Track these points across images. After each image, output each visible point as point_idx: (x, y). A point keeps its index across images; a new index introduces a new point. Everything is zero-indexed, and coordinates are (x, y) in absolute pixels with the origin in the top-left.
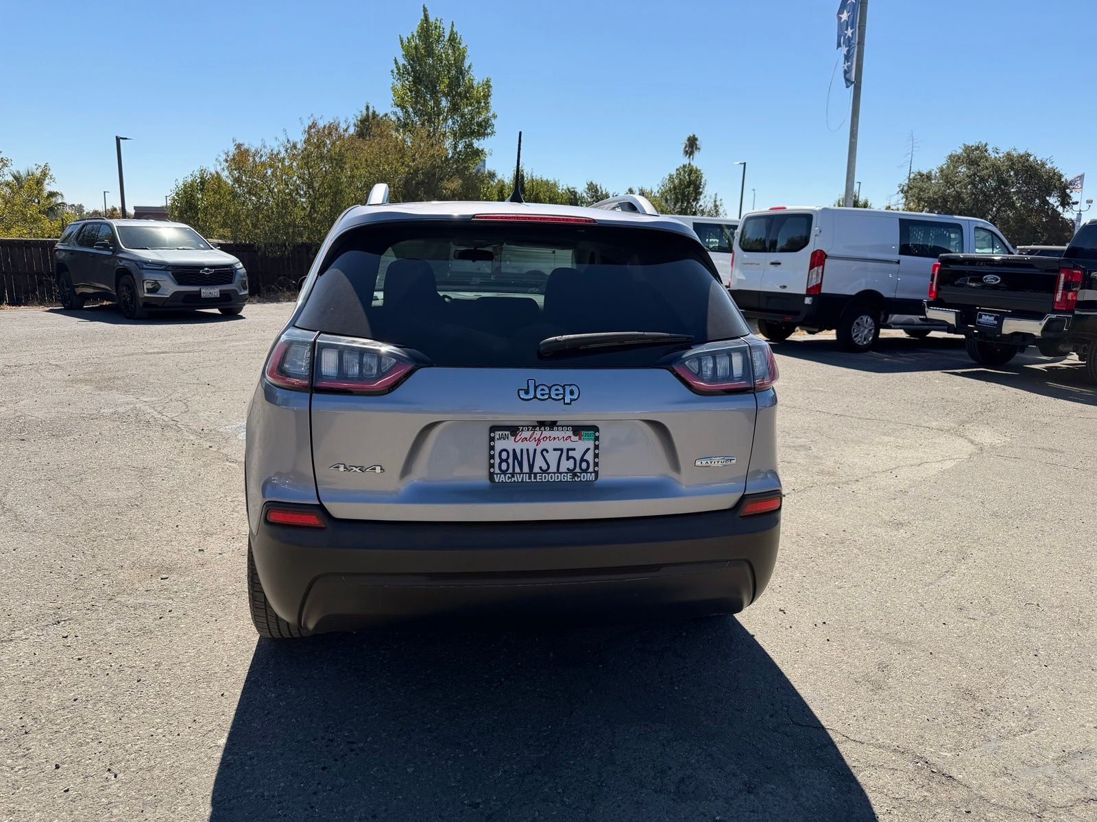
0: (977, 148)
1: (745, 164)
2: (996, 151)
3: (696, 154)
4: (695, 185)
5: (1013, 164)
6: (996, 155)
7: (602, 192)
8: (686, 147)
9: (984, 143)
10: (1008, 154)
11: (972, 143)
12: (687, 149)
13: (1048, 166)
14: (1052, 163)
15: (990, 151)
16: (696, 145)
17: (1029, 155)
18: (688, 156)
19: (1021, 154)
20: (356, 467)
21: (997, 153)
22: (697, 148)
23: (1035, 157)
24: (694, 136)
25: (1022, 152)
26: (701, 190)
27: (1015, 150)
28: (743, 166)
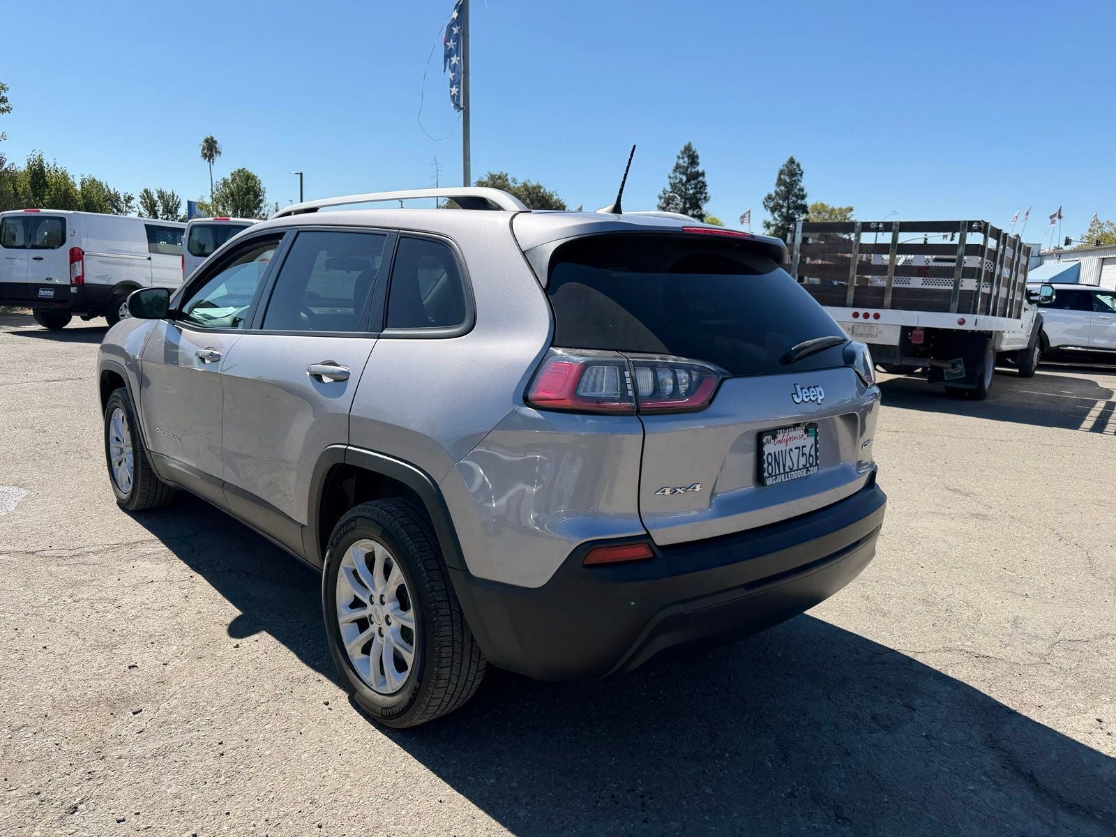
0: (500, 178)
1: (301, 174)
2: (514, 180)
3: (217, 158)
4: (255, 192)
5: (530, 193)
6: (515, 185)
7: (109, 191)
8: (204, 149)
9: (505, 173)
10: (525, 185)
11: (496, 172)
12: (205, 151)
13: (555, 198)
14: (557, 195)
15: (510, 181)
16: (216, 148)
17: (541, 187)
18: (207, 159)
19: (535, 186)
20: (680, 488)
21: (515, 183)
22: (217, 152)
23: (545, 190)
24: (212, 138)
25: (535, 184)
26: (261, 198)
27: (529, 181)
28: (299, 175)
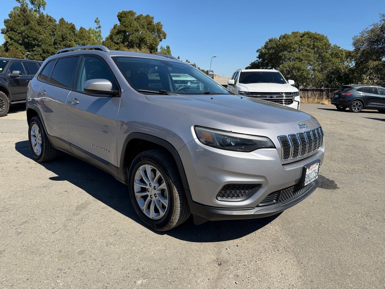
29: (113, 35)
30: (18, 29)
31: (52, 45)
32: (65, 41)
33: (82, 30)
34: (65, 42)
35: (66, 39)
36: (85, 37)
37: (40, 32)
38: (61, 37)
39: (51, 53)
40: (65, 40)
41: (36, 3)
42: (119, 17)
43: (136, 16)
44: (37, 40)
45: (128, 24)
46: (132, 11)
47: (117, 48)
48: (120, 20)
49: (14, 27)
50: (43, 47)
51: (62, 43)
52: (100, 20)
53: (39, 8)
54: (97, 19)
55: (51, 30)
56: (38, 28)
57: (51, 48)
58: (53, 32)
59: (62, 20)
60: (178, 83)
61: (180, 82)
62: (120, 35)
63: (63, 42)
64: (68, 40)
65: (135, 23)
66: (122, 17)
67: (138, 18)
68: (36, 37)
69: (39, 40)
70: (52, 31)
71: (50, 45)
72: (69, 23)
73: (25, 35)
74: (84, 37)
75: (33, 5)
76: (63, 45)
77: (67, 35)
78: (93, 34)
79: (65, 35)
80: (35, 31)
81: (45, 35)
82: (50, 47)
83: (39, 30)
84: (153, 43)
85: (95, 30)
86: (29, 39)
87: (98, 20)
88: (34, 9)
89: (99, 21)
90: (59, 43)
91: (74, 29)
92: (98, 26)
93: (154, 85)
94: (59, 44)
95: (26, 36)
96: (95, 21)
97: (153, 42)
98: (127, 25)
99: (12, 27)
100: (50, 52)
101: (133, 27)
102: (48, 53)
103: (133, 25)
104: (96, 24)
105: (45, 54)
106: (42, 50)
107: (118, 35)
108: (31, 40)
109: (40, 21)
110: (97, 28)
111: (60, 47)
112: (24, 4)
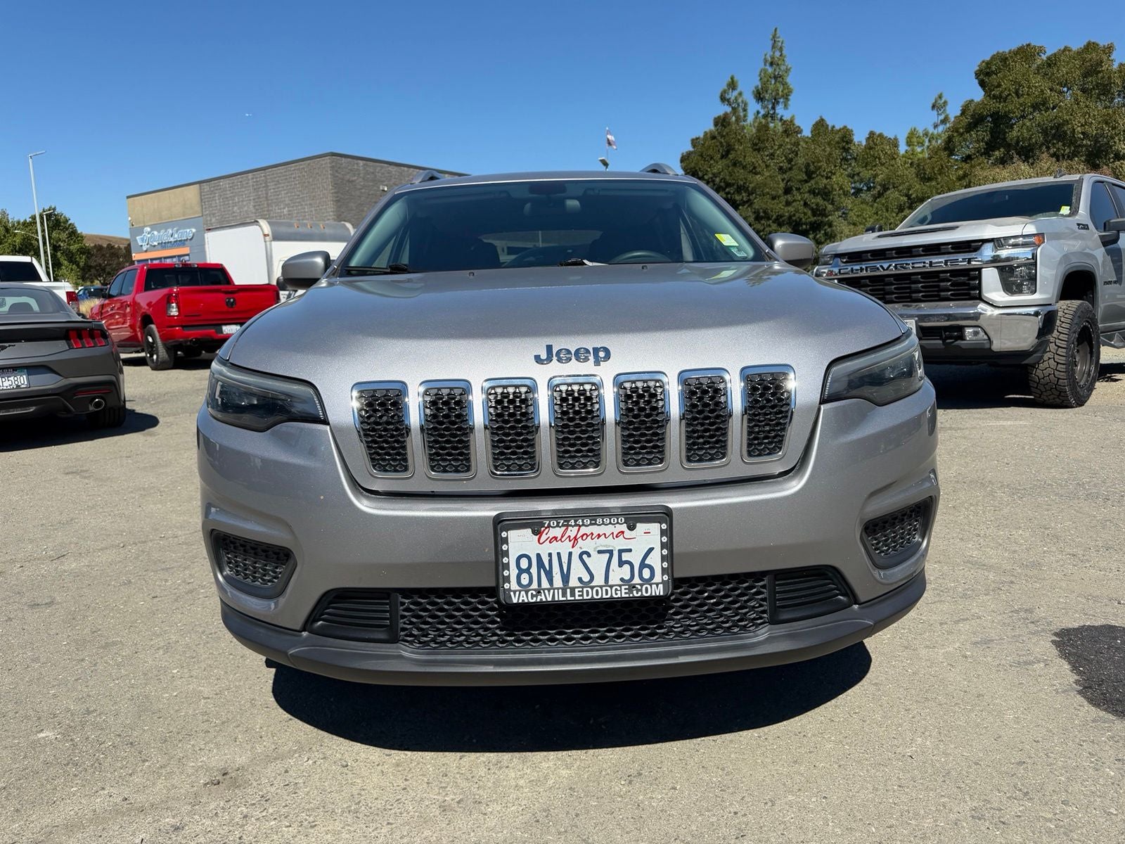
29: (955, 134)
30: (707, 171)
31: (779, 197)
32: (813, 178)
33: (873, 141)
34: (813, 182)
35: (818, 173)
36: (880, 159)
37: (755, 168)
38: (804, 170)
39: (774, 217)
40: (815, 176)
41: (767, 96)
42: (981, 77)
43: (1044, 57)
44: (746, 190)
45: (1009, 90)
46: (1028, 45)
47: (965, 172)
48: (982, 84)
49: (700, 169)
50: (758, 203)
51: (806, 187)
52: (948, 100)
53: (773, 108)
54: (940, 97)
55: (784, 158)
56: (751, 158)
57: (775, 205)
58: (790, 161)
59: (820, 126)
60: (943, 251)
61: (952, 248)
62: (977, 131)
63: (810, 184)
64: (822, 176)
65: (1037, 81)
66: (988, 74)
67: (1052, 62)
68: (744, 183)
69: (750, 189)
70: (786, 158)
71: (773, 198)
72: (837, 127)
73: (721, 182)
74: (877, 160)
75: (760, 104)
76: (809, 192)
77: (820, 161)
78: (920, 145)
79: (813, 163)
80: (744, 167)
81: (767, 174)
82: (773, 202)
83: (753, 163)
84: (1102, 135)
85: (931, 132)
86: (727, 190)
87: (943, 101)
88: (762, 112)
89: (945, 102)
90: (796, 188)
91: (850, 141)
92: (942, 117)
93: (861, 268)
94: (798, 189)
95: (722, 184)
96: (931, 105)
97: (1102, 129)
98: (1006, 93)
99: (695, 168)
100: (772, 216)
101: (1028, 95)
102: (769, 219)
103: (1029, 87)
104: (935, 112)
105: (760, 223)
106: (755, 212)
107: (972, 133)
108: (732, 191)
109: (759, 140)
110: (936, 126)
111: (799, 198)
112: (738, 105)
